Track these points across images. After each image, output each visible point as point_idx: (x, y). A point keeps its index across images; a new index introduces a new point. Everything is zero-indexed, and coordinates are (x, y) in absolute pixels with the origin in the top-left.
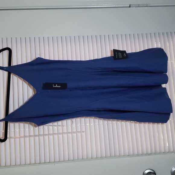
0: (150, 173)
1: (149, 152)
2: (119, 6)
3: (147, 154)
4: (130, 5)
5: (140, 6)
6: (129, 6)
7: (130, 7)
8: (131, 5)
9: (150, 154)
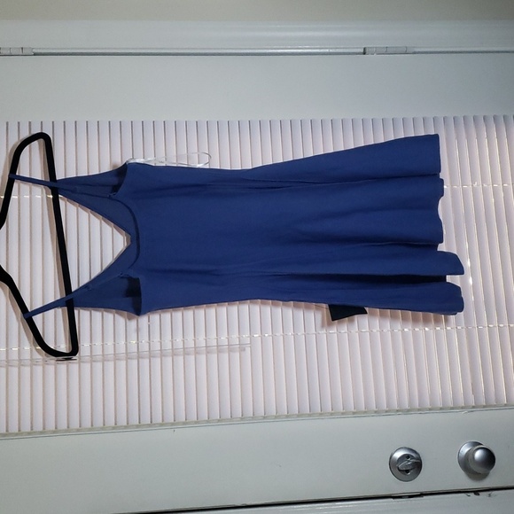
0: (407, 456)
1: (407, 406)
2: (338, 51)
3: (400, 411)
4: (365, 49)
5: (389, 51)
6: (362, 51)
7: (364, 53)
8: (367, 50)
9: (408, 412)
